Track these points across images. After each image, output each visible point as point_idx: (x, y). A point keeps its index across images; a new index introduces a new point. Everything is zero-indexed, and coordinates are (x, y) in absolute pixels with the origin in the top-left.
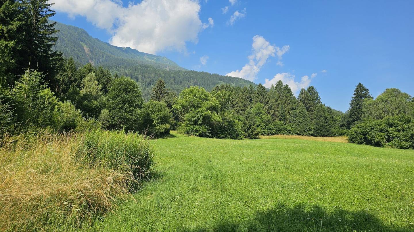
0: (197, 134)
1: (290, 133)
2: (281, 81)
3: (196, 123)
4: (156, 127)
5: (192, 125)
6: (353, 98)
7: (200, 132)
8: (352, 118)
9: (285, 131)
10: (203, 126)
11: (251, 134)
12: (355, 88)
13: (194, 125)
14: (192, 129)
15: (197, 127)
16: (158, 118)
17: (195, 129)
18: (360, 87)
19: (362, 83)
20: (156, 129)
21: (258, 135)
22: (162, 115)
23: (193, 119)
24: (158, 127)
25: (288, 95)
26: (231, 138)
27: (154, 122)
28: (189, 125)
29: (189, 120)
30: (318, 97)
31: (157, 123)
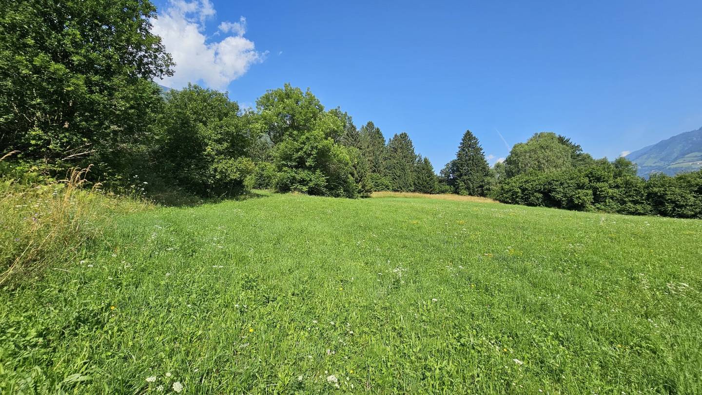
0: (305, 189)
1: (388, 189)
2: (371, 122)
3: (301, 164)
4: (215, 165)
5: (291, 167)
6: (459, 147)
7: (311, 184)
8: (460, 172)
9: (383, 186)
10: (318, 172)
11: (362, 189)
12: (462, 136)
13: (297, 167)
14: (294, 178)
15: (303, 174)
16: (219, 136)
17: (298, 177)
18: (468, 136)
19: (470, 131)
20: (215, 170)
21: (371, 191)
22: (232, 129)
23: (296, 156)
24: (220, 165)
25: (380, 140)
26: (347, 197)
27: (209, 149)
28: (285, 169)
29: (287, 157)
30: (412, 146)
31: (219, 153)
